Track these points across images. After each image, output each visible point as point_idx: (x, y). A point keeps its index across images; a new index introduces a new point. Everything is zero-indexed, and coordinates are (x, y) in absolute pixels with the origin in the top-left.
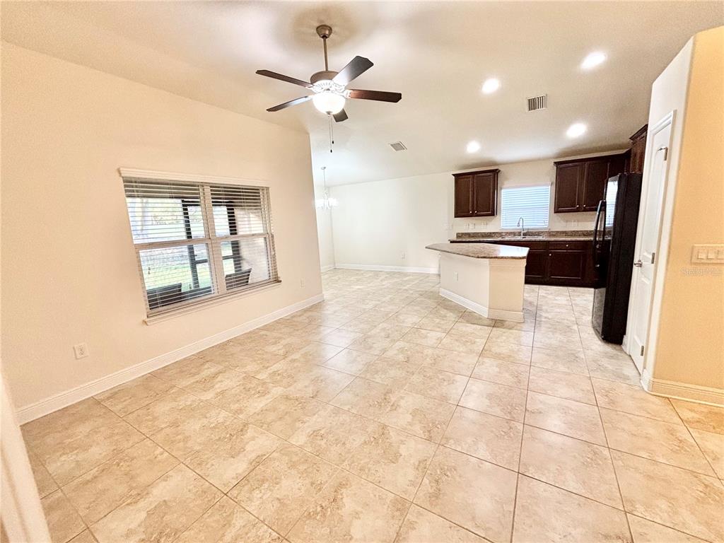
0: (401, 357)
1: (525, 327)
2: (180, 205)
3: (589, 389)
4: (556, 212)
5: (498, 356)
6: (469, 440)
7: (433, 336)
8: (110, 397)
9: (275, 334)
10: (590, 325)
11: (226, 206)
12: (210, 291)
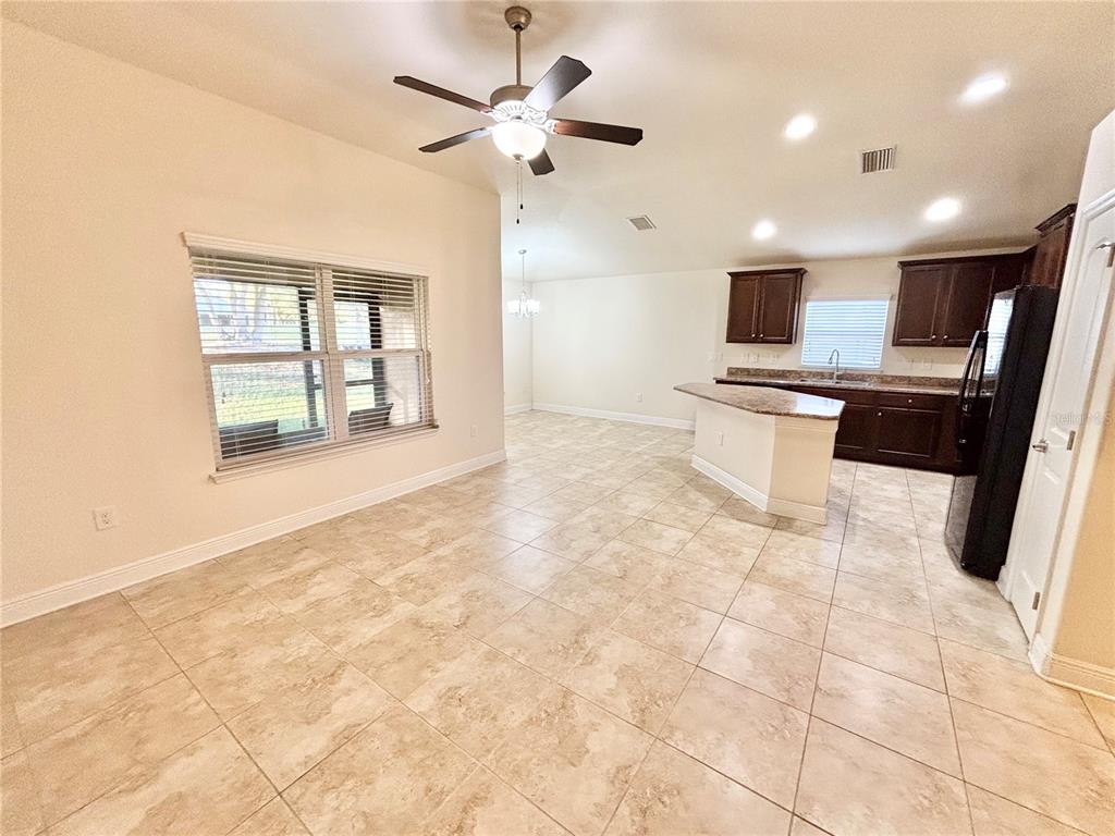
0: (614, 569)
1: (827, 533)
2: (296, 298)
3: (933, 659)
4: (896, 343)
5: (776, 582)
6: (711, 736)
7: (672, 537)
8: (144, 595)
9: (421, 510)
10: (942, 539)
11: (370, 303)
12: (323, 435)
